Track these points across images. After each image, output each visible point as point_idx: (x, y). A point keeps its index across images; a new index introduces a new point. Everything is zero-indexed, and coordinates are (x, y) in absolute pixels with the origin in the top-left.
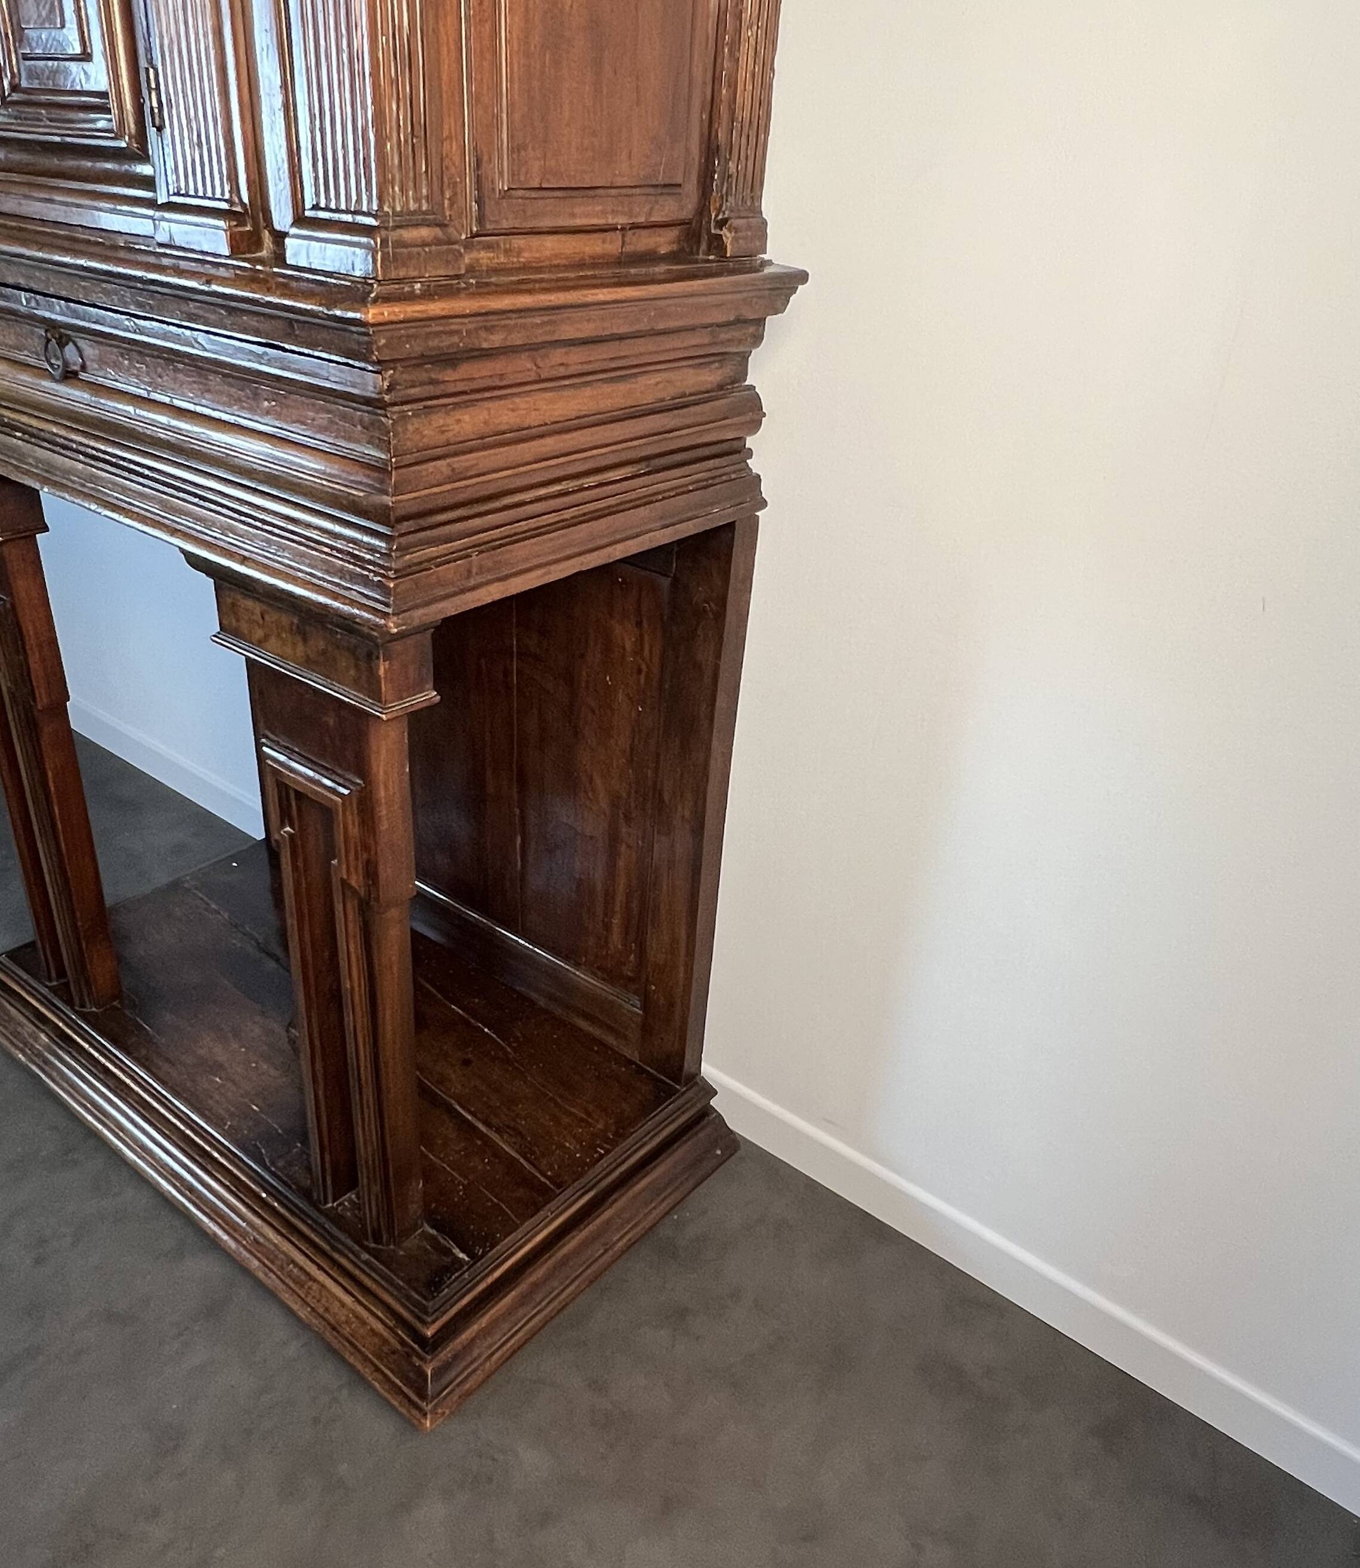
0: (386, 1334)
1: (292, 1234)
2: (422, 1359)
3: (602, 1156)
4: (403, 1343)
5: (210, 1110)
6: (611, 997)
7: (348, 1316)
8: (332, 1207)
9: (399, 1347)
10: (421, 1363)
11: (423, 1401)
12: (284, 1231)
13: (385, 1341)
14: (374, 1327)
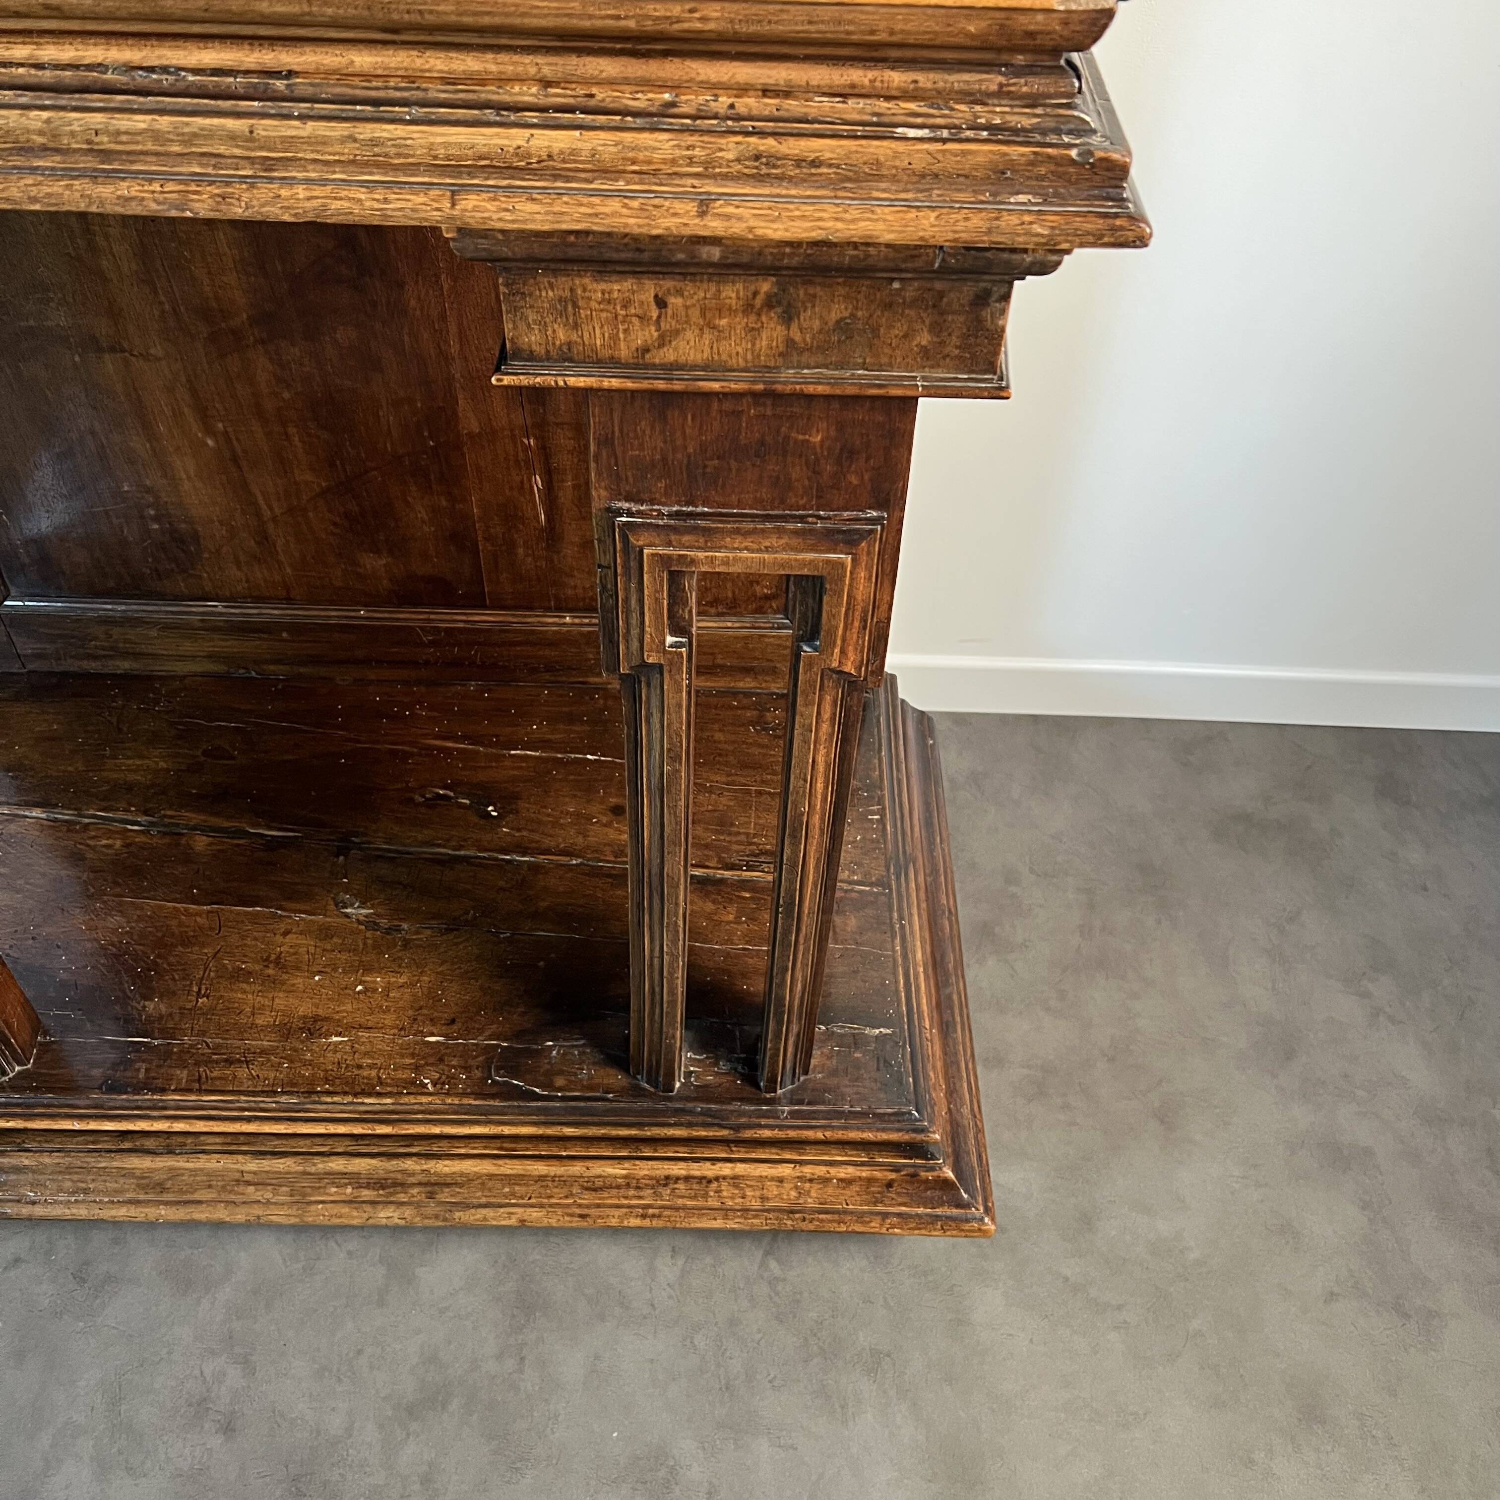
0: (865, 1173)
1: (637, 1149)
2: (932, 1169)
3: (882, 821)
4: (896, 1169)
5: (381, 1082)
6: (745, 632)
7: (796, 1187)
8: (682, 1084)
9: (893, 1176)
10: (935, 1174)
11: (970, 1209)
12: (624, 1153)
13: (870, 1181)
14: (842, 1175)
